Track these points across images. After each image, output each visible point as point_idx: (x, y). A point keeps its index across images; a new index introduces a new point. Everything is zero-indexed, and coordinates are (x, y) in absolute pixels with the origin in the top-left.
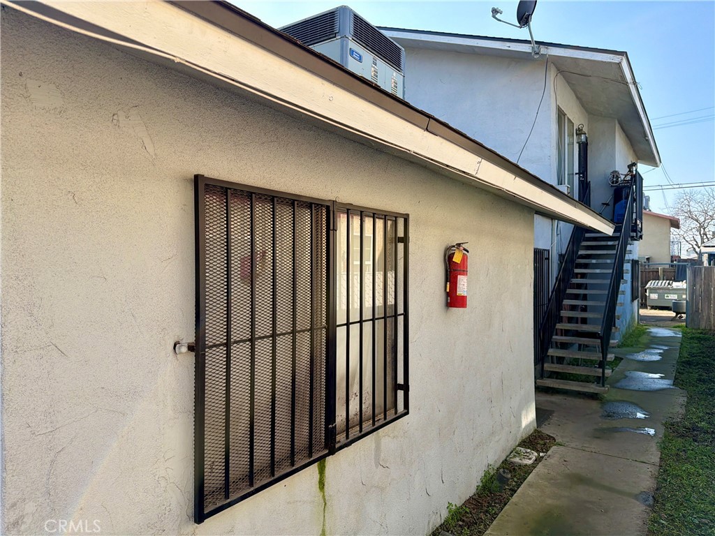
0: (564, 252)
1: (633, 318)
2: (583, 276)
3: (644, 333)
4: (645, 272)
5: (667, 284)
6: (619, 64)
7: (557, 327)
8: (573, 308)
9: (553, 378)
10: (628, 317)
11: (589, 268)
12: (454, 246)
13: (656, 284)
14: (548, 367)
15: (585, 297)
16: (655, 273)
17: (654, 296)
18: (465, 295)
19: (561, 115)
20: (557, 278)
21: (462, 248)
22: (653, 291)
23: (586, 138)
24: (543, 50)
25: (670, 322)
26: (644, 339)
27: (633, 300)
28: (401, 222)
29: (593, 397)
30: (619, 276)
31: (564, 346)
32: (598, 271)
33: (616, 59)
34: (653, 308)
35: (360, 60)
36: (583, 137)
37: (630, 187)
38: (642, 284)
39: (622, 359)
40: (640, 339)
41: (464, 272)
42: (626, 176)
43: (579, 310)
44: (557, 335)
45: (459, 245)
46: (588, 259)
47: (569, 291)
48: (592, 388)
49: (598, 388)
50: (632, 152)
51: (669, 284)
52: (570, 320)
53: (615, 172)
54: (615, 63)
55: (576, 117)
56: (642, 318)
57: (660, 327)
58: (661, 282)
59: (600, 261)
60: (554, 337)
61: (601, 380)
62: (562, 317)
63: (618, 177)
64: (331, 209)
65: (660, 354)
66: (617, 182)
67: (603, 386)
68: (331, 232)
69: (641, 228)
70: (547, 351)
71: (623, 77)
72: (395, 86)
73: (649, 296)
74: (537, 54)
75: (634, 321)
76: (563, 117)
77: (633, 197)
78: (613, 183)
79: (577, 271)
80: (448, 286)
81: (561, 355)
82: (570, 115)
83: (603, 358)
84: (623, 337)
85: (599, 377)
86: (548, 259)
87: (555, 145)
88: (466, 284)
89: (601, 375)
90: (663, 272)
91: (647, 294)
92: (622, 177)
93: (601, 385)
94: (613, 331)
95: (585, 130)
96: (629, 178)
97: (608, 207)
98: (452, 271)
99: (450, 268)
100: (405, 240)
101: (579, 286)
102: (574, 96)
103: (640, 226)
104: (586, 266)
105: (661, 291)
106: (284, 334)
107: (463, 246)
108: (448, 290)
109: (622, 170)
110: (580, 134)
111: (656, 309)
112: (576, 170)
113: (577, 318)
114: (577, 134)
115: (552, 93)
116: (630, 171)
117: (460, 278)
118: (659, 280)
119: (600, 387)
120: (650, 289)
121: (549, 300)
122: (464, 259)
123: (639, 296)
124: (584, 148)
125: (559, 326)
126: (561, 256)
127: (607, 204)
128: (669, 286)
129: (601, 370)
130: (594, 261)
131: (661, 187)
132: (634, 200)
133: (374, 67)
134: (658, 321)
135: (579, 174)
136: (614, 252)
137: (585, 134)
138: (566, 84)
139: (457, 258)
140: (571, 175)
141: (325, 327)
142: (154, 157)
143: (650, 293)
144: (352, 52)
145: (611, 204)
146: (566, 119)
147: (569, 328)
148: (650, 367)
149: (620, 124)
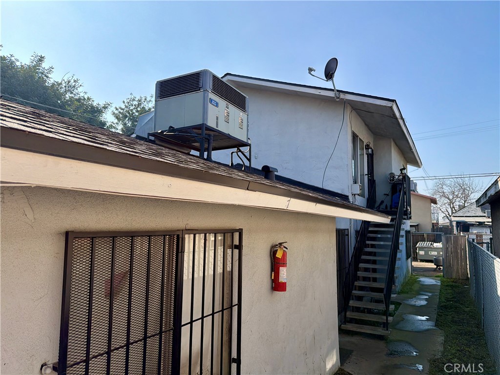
0: (359, 229)
1: (408, 271)
2: (373, 246)
3: (416, 282)
4: (416, 236)
5: (430, 245)
6: (391, 107)
7: (355, 284)
8: (366, 270)
9: (353, 323)
10: (405, 271)
11: (376, 241)
12: (277, 245)
13: (423, 244)
14: (349, 314)
15: (374, 262)
16: (422, 237)
17: (422, 253)
18: (285, 281)
19: (355, 137)
20: (354, 248)
21: (282, 247)
22: (421, 249)
23: (372, 151)
24: (342, 96)
25: (433, 272)
26: (416, 287)
27: (407, 259)
28: (236, 235)
29: (381, 338)
30: (396, 247)
31: (360, 298)
32: (382, 243)
33: (389, 104)
34: (422, 261)
35: (217, 105)
36: (370, 150)
37: (402, 184)
38: (413, 244)
39: (401, 304)
40: (413, 287)
41: (284, 265)
42: (399, 176)
43: (371, 271)
44: (355, 290)
45: (281, 244)
46: (376, 234)
47: (363, 257)
48: (380, 331)
49: (383, 331)
50: (403, 158)
51: (431, 244)
52: (365, 279)
53: (392, 173)
54: (389, 107)
55: (365, 137)
56: (414, 269)
57: (426, 276)
58: (426, 243)
59: (383, 236)
60: (353, 292)
61: (386, 325)
62: (359, 276)
63: (394, 177)
64: (181, 236)
65: (426, 300)
66: (393, 180)
67: (387, 330)
68: (180, 254)
69: (411, 212)
70: (348, 303)
71: (394, 115)
72: (241, 122)
73: (419, 252)
74: (338, 98)
75: (409, 273)
76: (356, 138)
77: (403, 190)
78: (391, 181)
79: (368, 242)
80: (273, 274)
81: (358, 306)
82: (361, 136)
83: (386, 309)
84: (402, 285)
85: (384, 323)
86: (348, 235)
87: (351, 157)
88: (285, 273)
89: (385, 321)
90: (427, 236)
91: (417, 251)
92: (397, 177)
93: (386, 329)
94: (393, 288)
95: (371, 145)
96: (401, 177)
97: (388, 197)
98: (276, 264)
99: (274, 262)
100: (239, 247)
101: (370, 254)
102: (364, 124)
103: (409, 210)
104: (374, 239)
105: (426, 249)
106: (136, 342)
107: (284, 245)
108: (273, 278)
109: (397, 173)
110: (368, 149)
111: (423, 262)
112: (366, 172)
113: (370, 277)
114: (366, 149)
115: (349, 124)
116: (402, 173)
117: (281, 268)
118: (425, 241)
119: (385, 331)
120: (419, 247)
121: (350, 264)
122: (284, 254)
123: (412, 254)
124: (371, 157)
125: (357, 283)
126: (357, 232)
127: (388, 195)
128: (431, 246)
129: (385, 318)
130: (379, 236)
131: (424, 178)
132: (405, 193)
133: (227, 110)
134: (425, 272)
135: (368, 175)
136: (392, 229)
137: (371, 148)
138: (358, 116)
139: (279, 255)
140: (362, 175)
141: (172, 329)
142: (33, 221)
143: (419, 250)
144: (211, 100)
145: (390, 194)
146: (358, 139)
147: (364, 285)
148: (420, 311)
149: (394, 141)
